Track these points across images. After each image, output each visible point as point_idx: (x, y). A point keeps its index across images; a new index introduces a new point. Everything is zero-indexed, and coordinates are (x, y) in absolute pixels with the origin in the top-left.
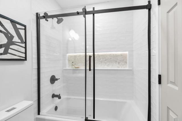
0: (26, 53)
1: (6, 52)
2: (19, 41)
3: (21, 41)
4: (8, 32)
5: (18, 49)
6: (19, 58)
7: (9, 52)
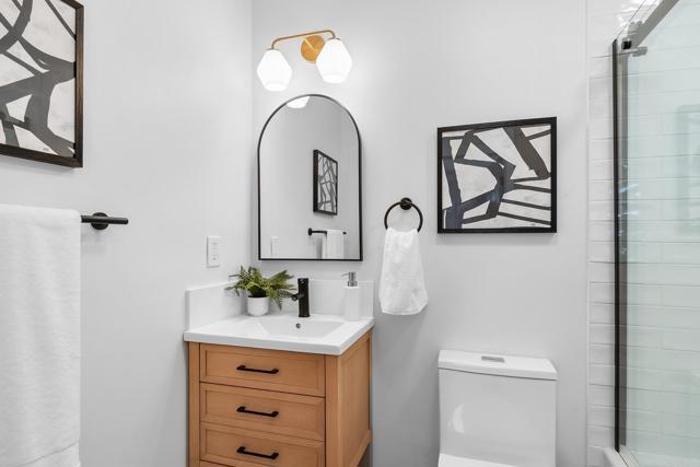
0: (553, 208)
1: (493, 212)
2: (533, 174)
3: (537, 173)
4: (500, 160)
5: (526, 198)
6: (529, 224)
7: (500, 211)
